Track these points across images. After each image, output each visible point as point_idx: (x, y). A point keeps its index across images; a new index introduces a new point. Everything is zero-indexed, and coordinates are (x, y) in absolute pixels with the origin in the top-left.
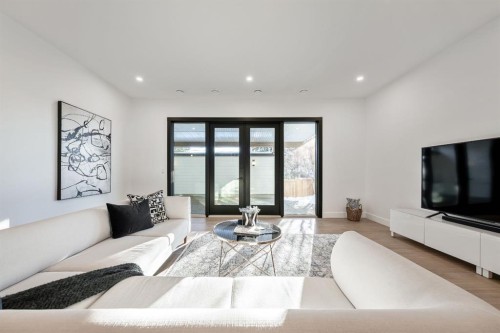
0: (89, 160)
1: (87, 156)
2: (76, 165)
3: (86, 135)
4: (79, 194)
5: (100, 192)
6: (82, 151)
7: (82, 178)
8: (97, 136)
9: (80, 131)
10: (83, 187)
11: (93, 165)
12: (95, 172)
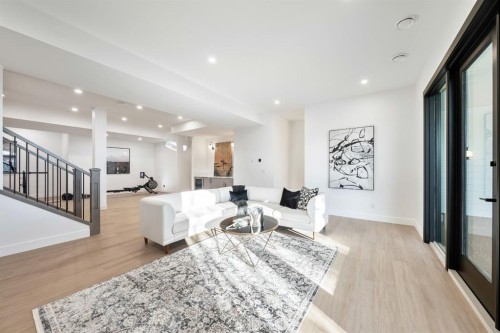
0: (350, 163)
1: (348, 161)
2: (339, 167)
3: (346, 146)
4: (341, 186)
5: (361, 188)
6: (344, 158)
7: (343, 176)
8: (358, 144)
9: (342, 145)
10: (344, 182)
11: (352, 167)
12: (355, 172)
